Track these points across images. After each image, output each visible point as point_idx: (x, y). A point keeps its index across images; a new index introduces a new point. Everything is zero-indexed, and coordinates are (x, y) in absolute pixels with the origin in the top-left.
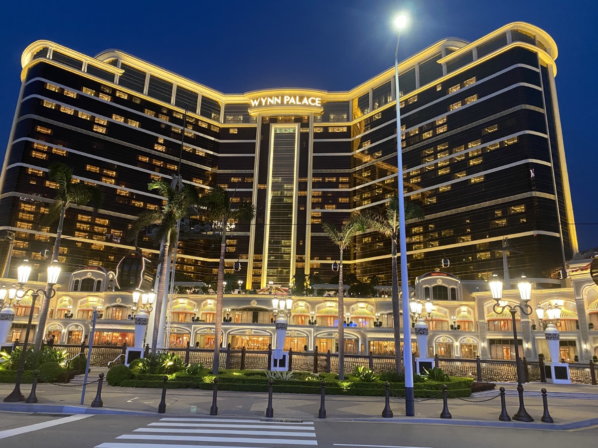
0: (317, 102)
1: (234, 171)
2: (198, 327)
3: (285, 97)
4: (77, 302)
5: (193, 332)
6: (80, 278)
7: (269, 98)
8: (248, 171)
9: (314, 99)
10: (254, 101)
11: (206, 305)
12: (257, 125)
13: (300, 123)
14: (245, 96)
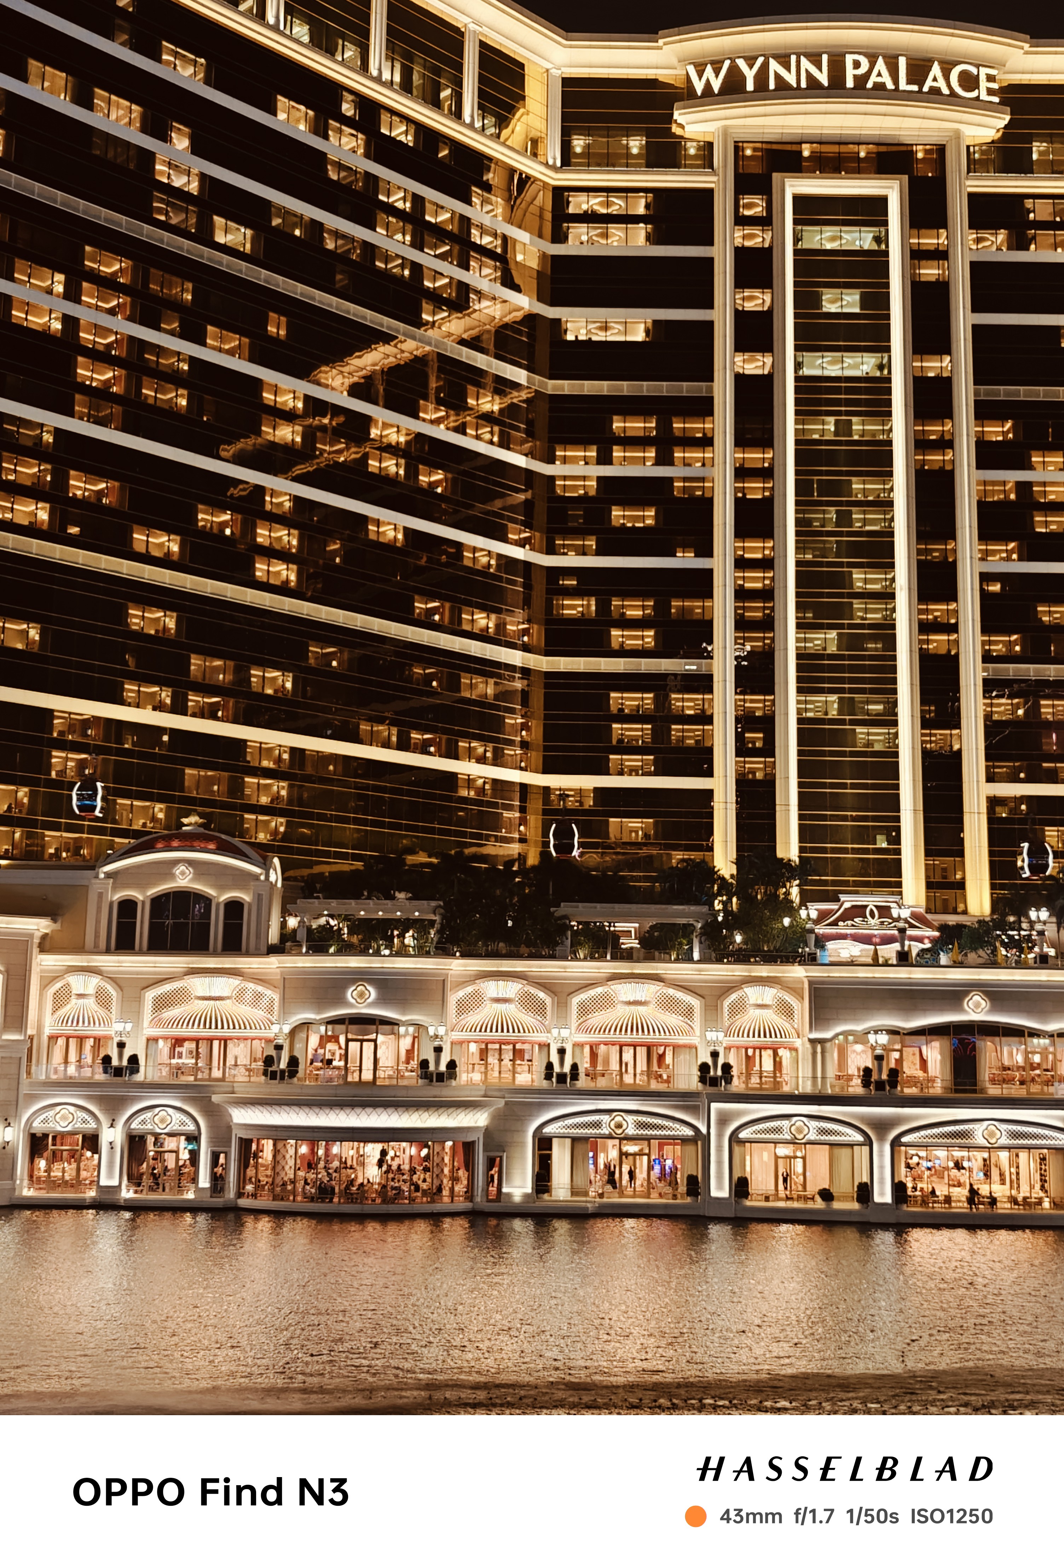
0: (984, 84)
1: (625, 387)
2: (739, 1114)
3: (849, 59)
4: (139, 1000)
5: (720, 1136)
6: (142, 887)
7: (772, 61)
8: (686, 388)
9: (974, 70)
10: (700, 75)
11: (738, 1008)
12: (714, 179)
13: (905, 178)
14: (660, 48)
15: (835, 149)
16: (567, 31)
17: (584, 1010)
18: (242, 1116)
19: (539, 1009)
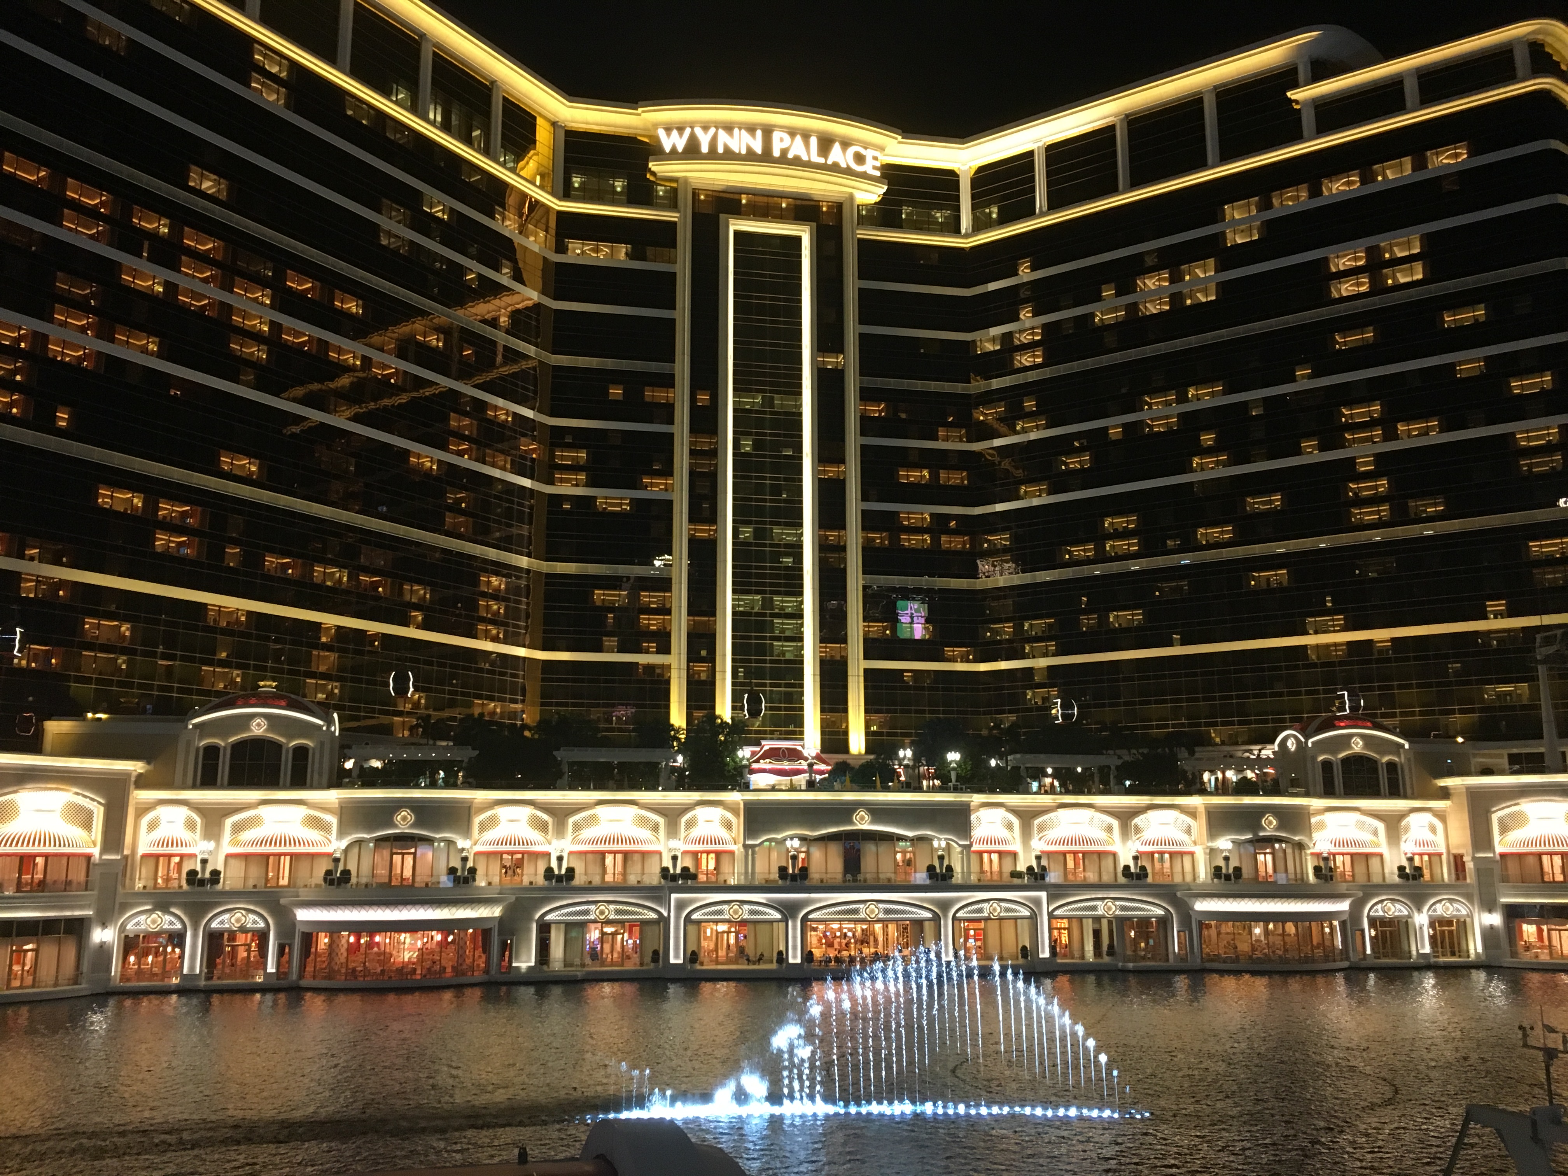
0: (870, 162)
2: (692, 901)
3: (776, 135)
4: (220, 825)
5: (677, 918)
6: (223, 737)
7: (721, 131)
9: (862, 151)
10: (669, 136)
11: (692, 824)
12: (677, 215)
13: (814, 224)
14: (639, 115)
15: (765, 199)
16: (570, 95)
17: (577, 827)
18: (304, 915)
19: (543, 827)
